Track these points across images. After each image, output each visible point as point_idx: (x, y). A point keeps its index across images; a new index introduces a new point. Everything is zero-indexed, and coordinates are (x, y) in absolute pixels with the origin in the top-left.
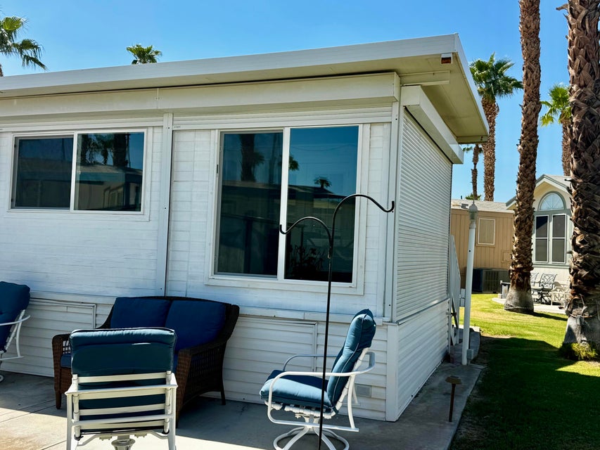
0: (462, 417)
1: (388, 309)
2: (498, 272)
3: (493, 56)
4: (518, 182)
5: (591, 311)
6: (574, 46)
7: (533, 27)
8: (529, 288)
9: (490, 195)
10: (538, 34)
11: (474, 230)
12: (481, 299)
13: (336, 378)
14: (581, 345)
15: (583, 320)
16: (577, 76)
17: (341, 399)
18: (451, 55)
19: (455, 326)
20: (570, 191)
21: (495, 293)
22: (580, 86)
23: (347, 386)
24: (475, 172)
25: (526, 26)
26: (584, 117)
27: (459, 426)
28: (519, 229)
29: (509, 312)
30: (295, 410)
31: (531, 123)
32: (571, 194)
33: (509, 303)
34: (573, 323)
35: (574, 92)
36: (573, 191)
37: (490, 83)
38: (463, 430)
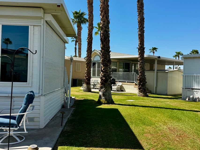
0: (66, 124)
1: (41, 91)
2: (82, 80)
3: (80, 10)
4: (87, 51)
5: (106, 90)
6: (102, 9)
7: (91, 2)
8: (90, 84)
9: (80, 56)
10: (92, 4)
11: (72, 65)
12: (76, 88)
13: (19, 115)
14: (103, 100)
15: (104, 92)
16: (102, 18)
17: (21, 122)
18: (60, 5)
19: (66, 97)
20: (100, 54)
21: (81, 86)
22: (103, 22)
23: (23, 118)
24: (76, 48)
25: (89, 1)
26: (104, 31)
27: (64, 127)
28: (87, 66)
29: (84, 92)
30: (3, 128)
31: (91, 33)
32: (101, 55)
33: (84, 89)
34: (101, 93)
35: (102, 23)
36: (101, 54)
37: (79, 19)
38: (66, 128)
